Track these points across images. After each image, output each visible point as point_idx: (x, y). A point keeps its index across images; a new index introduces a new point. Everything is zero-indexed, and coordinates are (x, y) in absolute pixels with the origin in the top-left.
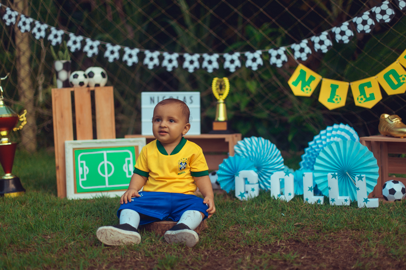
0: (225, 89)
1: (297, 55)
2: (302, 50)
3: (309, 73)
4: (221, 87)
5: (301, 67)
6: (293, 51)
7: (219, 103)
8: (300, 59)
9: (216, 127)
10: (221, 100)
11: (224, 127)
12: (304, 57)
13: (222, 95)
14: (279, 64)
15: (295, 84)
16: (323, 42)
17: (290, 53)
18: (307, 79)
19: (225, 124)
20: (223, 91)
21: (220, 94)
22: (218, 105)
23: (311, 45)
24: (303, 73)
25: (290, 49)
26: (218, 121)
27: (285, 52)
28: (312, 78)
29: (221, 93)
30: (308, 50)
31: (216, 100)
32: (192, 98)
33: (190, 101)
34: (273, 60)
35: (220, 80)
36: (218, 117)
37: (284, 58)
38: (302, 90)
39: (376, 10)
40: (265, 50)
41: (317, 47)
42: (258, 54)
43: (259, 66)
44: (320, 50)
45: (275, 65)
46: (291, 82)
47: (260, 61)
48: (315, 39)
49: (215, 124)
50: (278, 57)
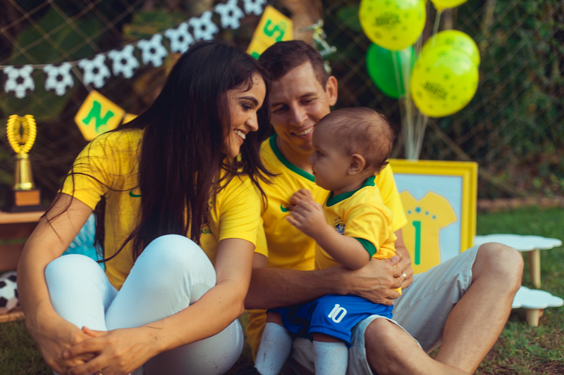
0: (28, 135)
1: (88, 78)
2: (94, 70)
3: (107, 106)
4: (22, 131)
5: (94, 97)
6: (82, 71)
7: (21, 159)
8: (92, 85)
9: (21, 200)
10: (23, 152)
11: (34, 199)
12: (99, 81)
13: (24, 144)
14: (60, 89)
15: (87, 121)
16: (125, 61)
17: (77, 73)
18: (103, 114)
19: (37, 194)
20: (25, 137)
21: (22, 144)
22: (18, 163)
23: (109, 63)
24: (97, 106)
25: (77, 67)
26: (21, 191)
27: (71, 72)
28: (110, 114)
29: (23, 141)
30: (104, 71)
31: (14, 154)
34: (51, 83)
35: (20, 119)
36: (20, 182)
37: (68, 80)
38: (96, 130)
39: (196, 23)
40: (38, 66)
41: (118, 67)
42: (26, 71)
43: (28, 91)
44: (121, 74)
45: (53, 90)
46: (80, 119)
47: (29, 83)
48: (115, 56)
49: (18, 195)
50: (60, 78)
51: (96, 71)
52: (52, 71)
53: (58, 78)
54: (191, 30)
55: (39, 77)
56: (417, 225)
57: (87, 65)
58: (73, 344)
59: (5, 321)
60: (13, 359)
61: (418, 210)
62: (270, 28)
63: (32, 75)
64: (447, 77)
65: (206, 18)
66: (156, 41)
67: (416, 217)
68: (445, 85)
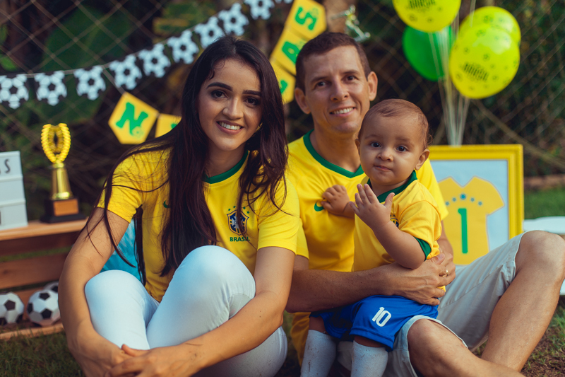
0: (63, 144)
1: (120, 80)
2: (125, 71)
3: (140, 107)
4: (56, 140)
5: (127, 99)
6: (113, 73)
7: (57, 169)
8: (124, 86)
9: (59, 210)
10: (59, 162)
11: (73, 208)
12: (131, 84)
13: (59, 153)
14: (93, 94)
15: (120, 124)
16: (155, 60)
17: (108, 76)
18: (137, 115)
19: (75, 202)
20: (60, 146)
21: (57, 153)
22: (54, 173)
23: (140, 64)
24: (130, 108)
25: (108, 70)
27: (102, 75)
28: (144, 115)
29: (58, 150)
30: (135, 72)
31: (51, 163)
32: (8, 163)
33: (6, 169)
34: (83, 88)
35: (54, 128)
36: (58, 192)
37: (100, 84)
38: (131, 132)
39: (225, 16)
40: (69, 71)
41: (149, 67)
42: (58, 77)
43: (60, 97)
44: (152, 73)
45: (85, 95)
46: (114, 122)
47: (61, 89)
48: (146, 55)
49: (56, 205)
50: (91, 82)
51: (127, 72)
52: (82, 75)
53: (90, 82)
54: (221, 24)
55: (71, 83)
56: (463, 212)
57: (117, 67)
58: (113, 365)
59: (50, 332)
60: (60, 372)
61: (463, 197)
62: (302, 15)
63: (64, 81)
64: (486, 57)
65: (236, 10)
66: (186, 37)
67: (461, 204)
68: (485, 65)
